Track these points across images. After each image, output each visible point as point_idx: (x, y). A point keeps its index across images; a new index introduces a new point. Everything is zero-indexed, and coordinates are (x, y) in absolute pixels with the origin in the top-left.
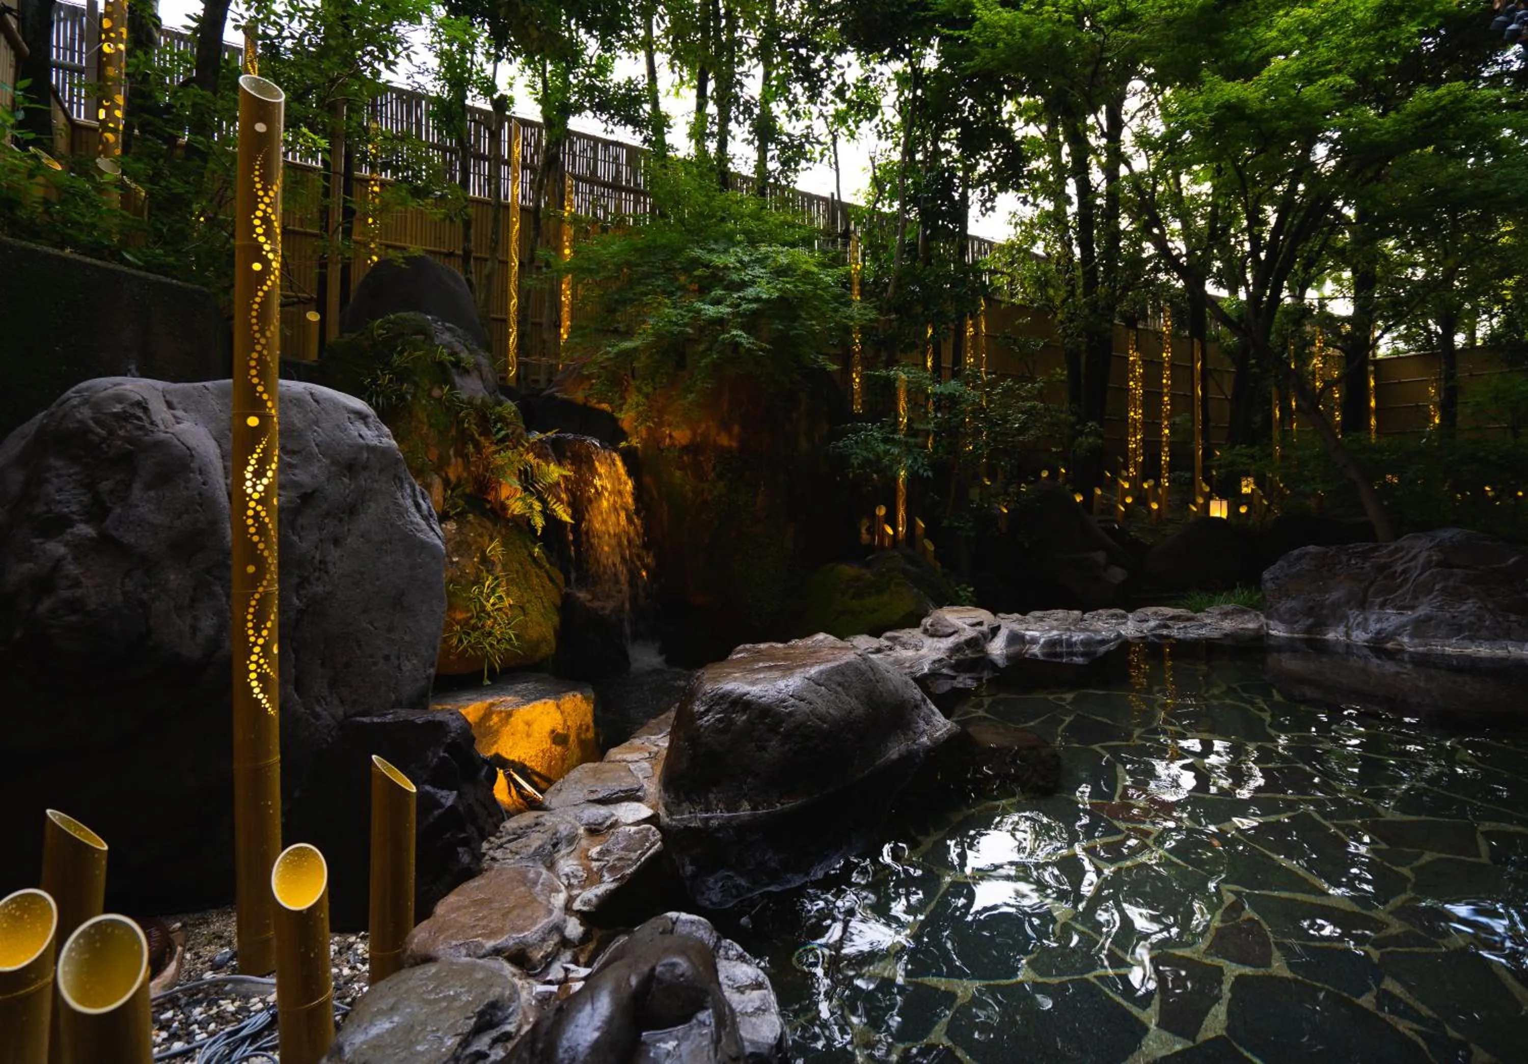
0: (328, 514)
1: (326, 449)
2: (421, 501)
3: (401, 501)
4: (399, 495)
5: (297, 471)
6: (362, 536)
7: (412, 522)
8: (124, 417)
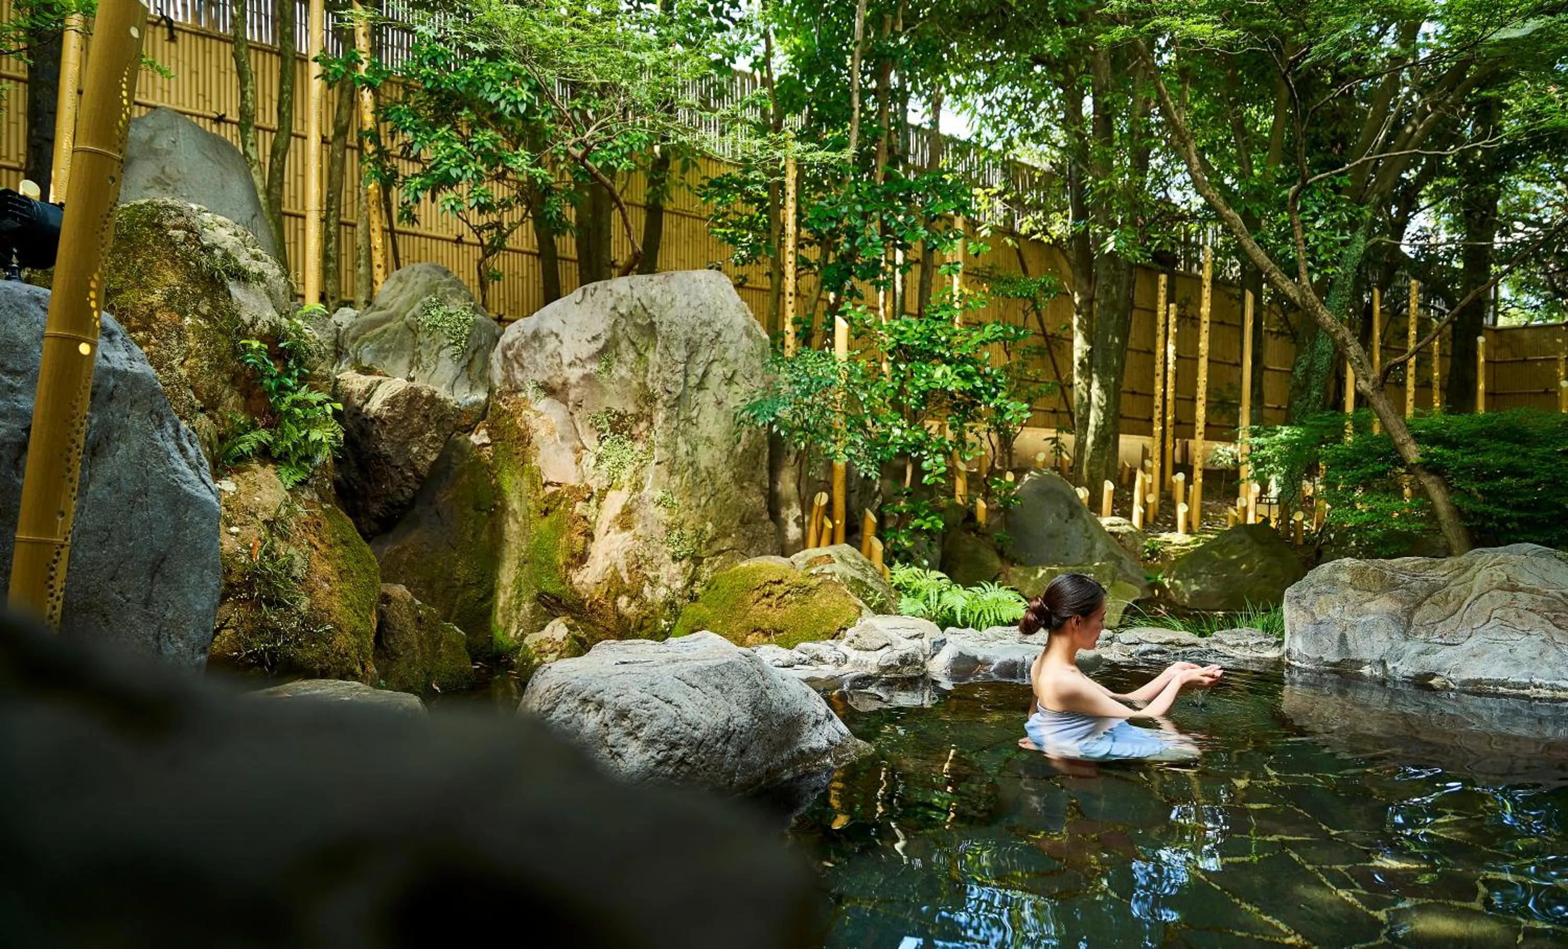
2: (188, 445)
3: (160, 444)
4: (158, 436)
5: (20, 397)
6: (109, 484)
7: (175, 471)
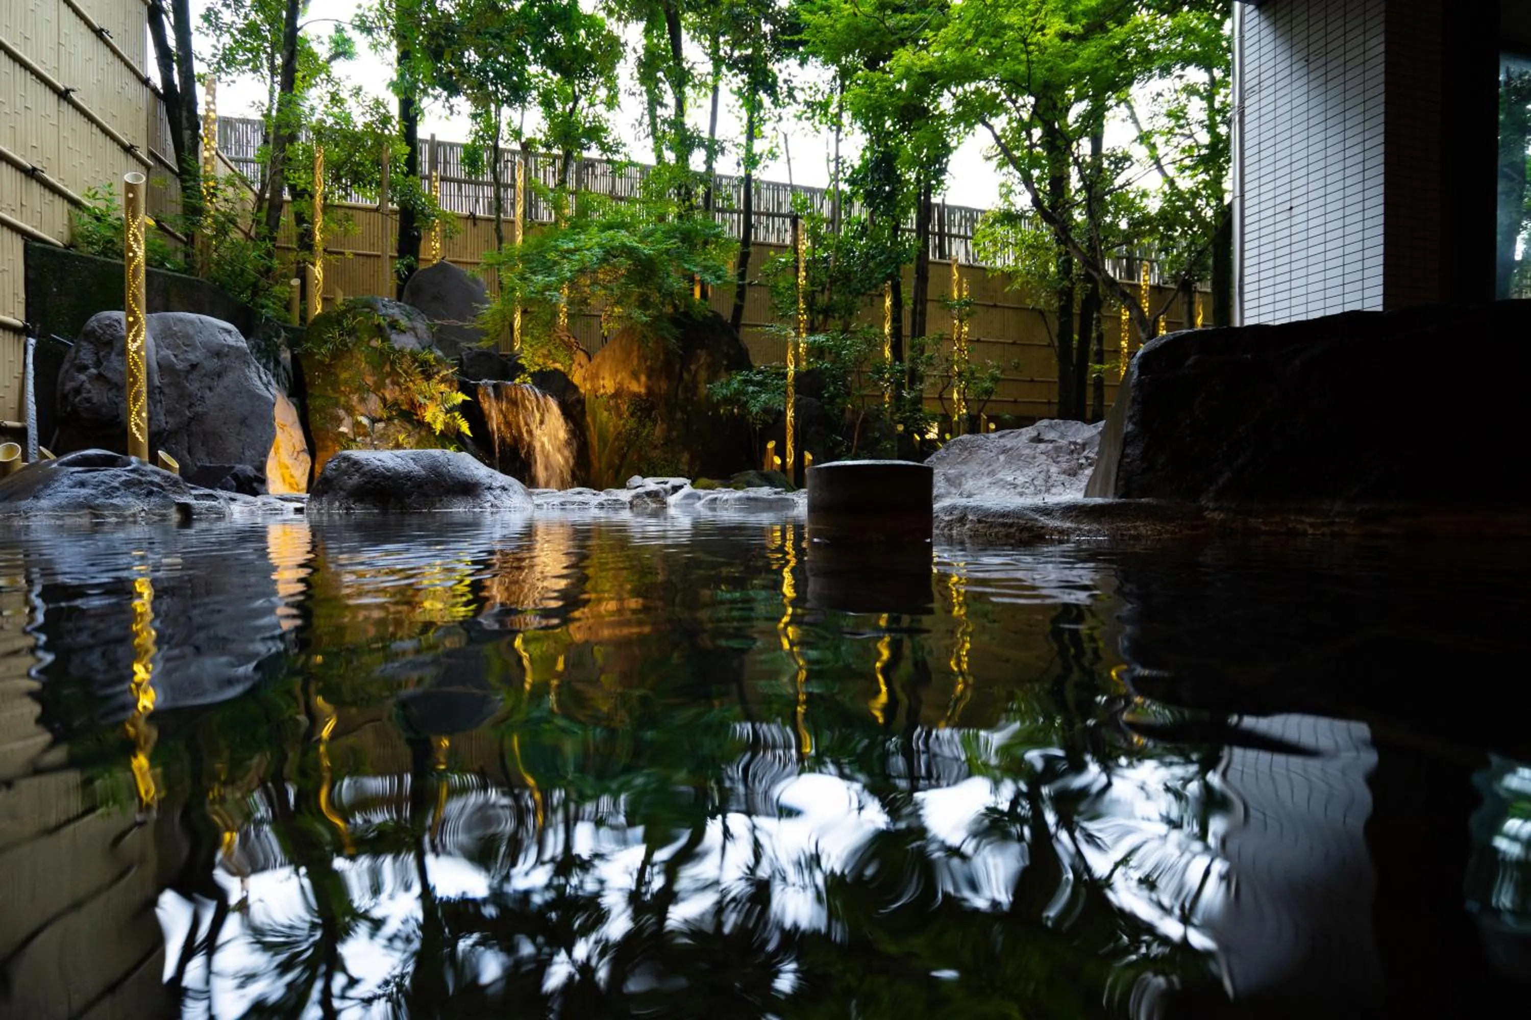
0: (205, 375)
1: (204, 345)
3: (250, 374)
4: (248, 371)
6: (225, 388)
7: (254, 385)
8: (110, 326)
